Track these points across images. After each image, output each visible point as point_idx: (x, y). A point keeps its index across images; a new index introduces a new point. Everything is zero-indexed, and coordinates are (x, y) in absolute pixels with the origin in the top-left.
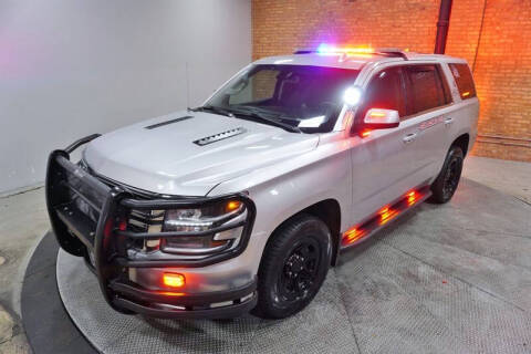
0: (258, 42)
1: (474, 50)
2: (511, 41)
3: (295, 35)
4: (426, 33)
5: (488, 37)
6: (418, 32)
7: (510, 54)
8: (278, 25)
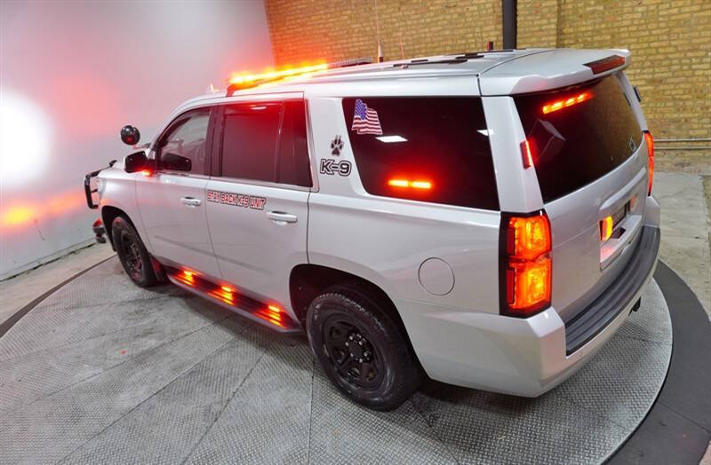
0: (281, 51)
1: (553, 26)
2: (601, 8)
3: (326, 35)
4: (490, 11)
5: (570, 6)
6: (478, 10)
7: (603, 26)
8: (302, 25)
